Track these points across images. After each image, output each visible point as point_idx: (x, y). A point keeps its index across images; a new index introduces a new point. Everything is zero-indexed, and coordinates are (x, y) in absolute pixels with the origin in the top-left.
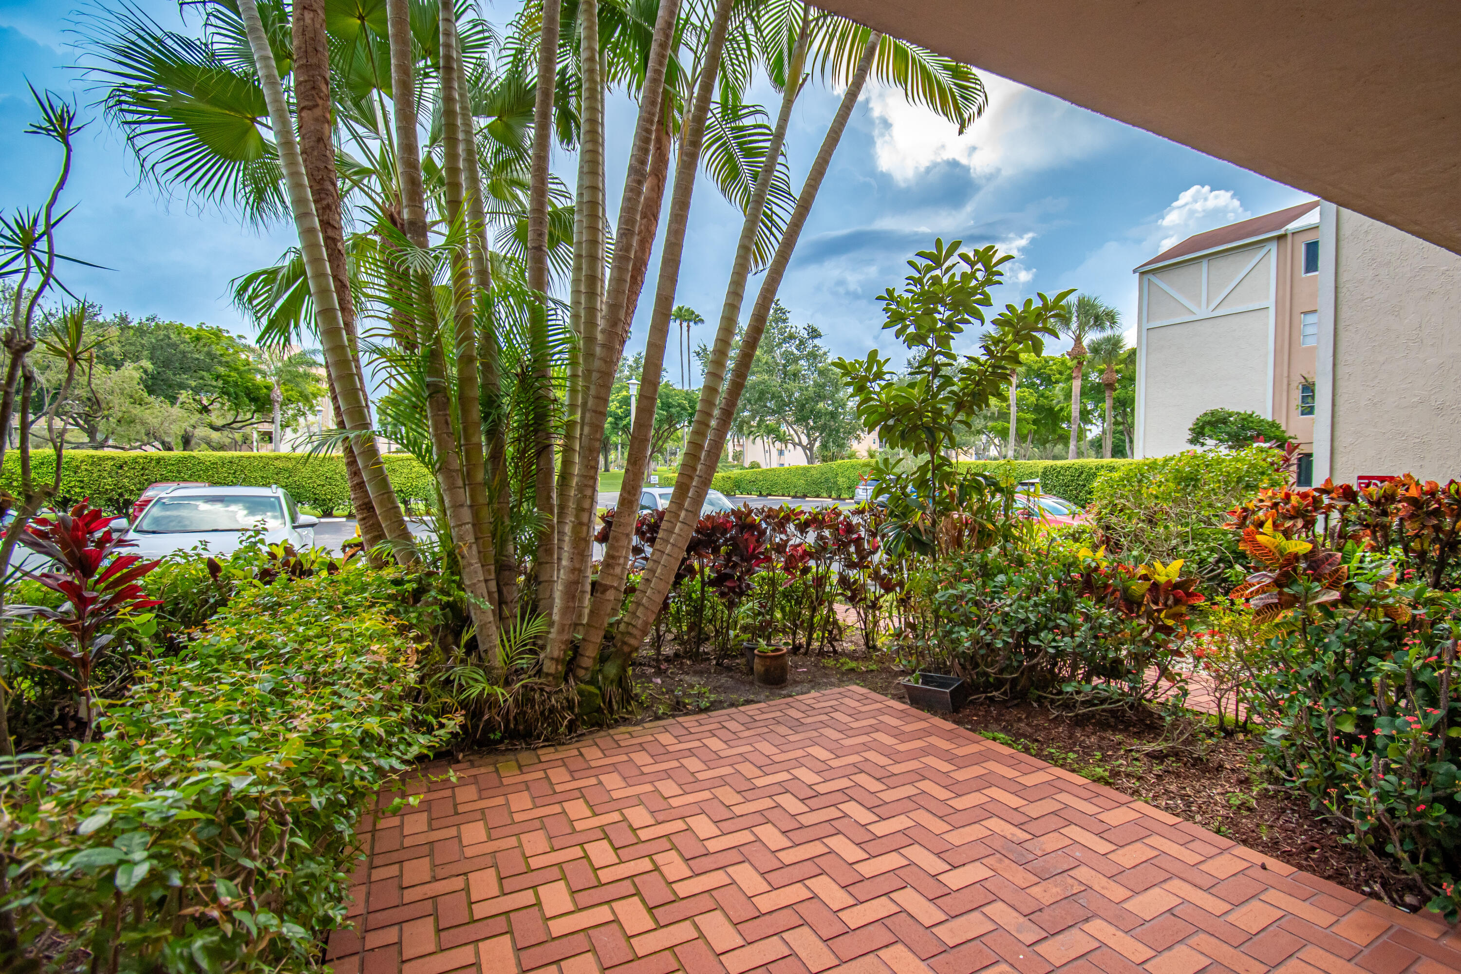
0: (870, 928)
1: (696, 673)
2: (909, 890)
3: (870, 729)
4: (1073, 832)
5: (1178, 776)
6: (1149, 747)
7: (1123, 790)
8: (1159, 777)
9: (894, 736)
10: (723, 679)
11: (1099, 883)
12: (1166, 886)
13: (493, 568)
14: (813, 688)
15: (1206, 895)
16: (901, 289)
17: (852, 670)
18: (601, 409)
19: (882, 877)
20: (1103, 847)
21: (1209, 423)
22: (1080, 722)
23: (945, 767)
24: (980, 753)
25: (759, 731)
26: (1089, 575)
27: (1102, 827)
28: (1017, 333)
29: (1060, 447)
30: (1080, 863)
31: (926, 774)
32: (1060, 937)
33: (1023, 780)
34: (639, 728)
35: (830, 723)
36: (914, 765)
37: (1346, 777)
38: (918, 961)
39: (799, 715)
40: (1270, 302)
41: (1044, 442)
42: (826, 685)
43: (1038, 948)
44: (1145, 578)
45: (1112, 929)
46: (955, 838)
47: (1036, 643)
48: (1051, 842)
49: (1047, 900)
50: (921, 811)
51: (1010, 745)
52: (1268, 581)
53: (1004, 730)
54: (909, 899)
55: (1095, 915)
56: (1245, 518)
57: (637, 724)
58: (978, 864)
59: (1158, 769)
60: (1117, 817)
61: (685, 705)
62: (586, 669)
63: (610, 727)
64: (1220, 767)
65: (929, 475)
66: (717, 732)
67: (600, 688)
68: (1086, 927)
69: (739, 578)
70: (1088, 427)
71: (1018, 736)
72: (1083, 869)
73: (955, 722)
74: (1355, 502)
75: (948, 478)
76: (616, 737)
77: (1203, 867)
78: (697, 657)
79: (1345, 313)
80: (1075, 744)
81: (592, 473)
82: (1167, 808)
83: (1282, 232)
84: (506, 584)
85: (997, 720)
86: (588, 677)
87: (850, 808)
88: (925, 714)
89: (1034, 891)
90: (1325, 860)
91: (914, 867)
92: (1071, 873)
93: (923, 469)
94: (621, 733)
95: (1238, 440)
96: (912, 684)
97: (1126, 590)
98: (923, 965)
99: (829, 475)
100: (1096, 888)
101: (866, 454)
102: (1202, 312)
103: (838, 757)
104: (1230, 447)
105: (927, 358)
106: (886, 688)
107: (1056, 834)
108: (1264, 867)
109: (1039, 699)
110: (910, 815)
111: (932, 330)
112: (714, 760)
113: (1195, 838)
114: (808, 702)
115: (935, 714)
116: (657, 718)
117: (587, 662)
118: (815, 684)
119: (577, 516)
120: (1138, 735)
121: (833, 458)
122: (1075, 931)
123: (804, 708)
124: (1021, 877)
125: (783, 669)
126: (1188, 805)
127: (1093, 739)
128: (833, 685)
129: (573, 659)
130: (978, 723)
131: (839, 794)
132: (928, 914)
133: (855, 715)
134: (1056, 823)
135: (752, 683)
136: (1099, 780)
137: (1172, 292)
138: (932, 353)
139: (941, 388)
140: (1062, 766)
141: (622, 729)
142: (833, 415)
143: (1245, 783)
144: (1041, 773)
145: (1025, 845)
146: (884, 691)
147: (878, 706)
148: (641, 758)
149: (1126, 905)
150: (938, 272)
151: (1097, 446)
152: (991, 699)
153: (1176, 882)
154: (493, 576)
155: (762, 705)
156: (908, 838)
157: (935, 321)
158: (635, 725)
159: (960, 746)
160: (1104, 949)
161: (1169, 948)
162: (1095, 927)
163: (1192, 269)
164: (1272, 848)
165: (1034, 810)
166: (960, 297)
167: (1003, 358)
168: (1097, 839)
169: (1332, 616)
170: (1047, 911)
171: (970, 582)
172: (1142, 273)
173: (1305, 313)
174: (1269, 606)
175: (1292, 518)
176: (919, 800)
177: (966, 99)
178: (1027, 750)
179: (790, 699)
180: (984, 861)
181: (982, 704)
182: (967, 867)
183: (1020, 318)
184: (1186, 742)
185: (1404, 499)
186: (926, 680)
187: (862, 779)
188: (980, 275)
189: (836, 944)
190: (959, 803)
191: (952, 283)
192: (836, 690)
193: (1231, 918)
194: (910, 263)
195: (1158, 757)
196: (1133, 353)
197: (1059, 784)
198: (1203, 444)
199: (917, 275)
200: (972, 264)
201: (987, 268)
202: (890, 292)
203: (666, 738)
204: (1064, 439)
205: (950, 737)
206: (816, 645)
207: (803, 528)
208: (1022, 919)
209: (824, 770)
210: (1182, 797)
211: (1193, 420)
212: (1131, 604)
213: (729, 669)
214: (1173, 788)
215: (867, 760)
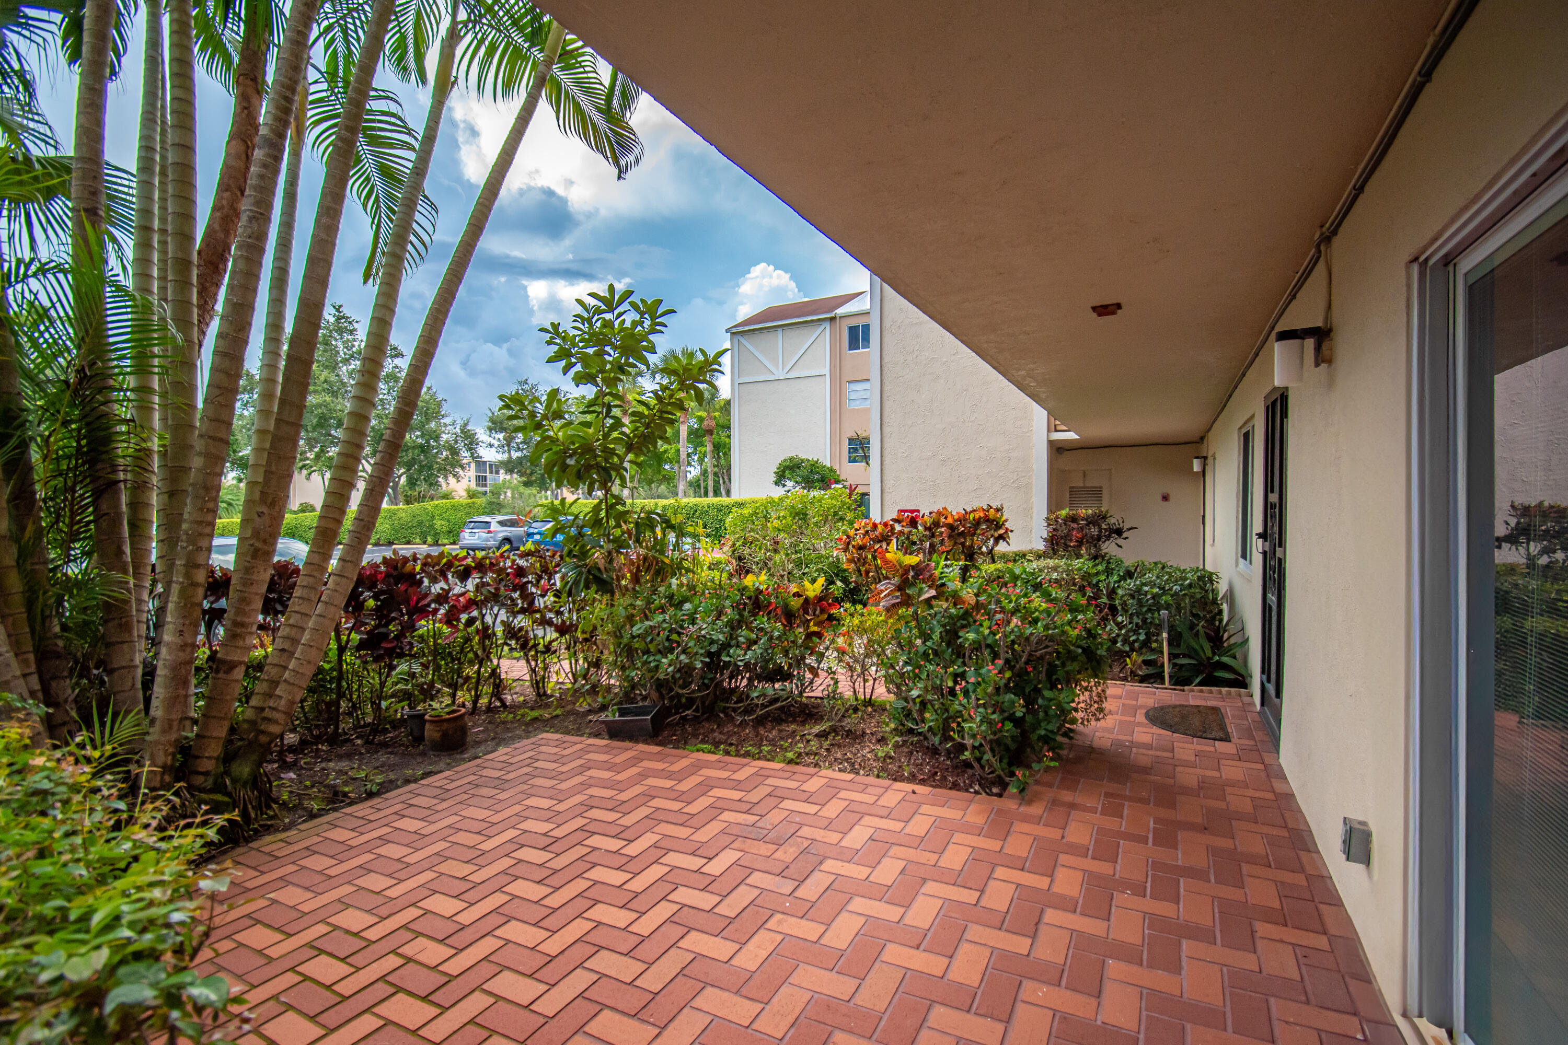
0: (663, 929)
1: (340, 757)
2: (680, 888)
3: (581, 769)
4: (787, 804)
5: (839, 746)
6: (817, 729)
7: (808, 765)
8: (828, 750)
9: (609, 769)
10: (383, 758)
11: (819, 834)
12: (862, 822)
13: (31, 657)
14: (498, 745)
15: (887, 821)
16: (567, 326)
17: (536, 719)
18: (221, 435)
19: (653, 887)
20: (813, 809)
21: (787, 467)
22: (760, 722)
23: (668, 784)
24: (692, 765)
25: (458, 799)
26: (757, 598)
27: (806, 796)
28: (682, 383)
29: (663, 487)
30: (802, 825)
31: (653, 793)
32: (808, 881)
33: (735, 776)
34: (293, 832)
35: (535, 773)
36: (638, 789)
37: (959, 714)
38: (713, 938)
39: (498, 774)
40: (826, 370)
41: (650, 483)
42: (513, 739)
43: (796, 894)
44: (797, 595)
45: (840, 863)
46: (701, 836)
47: (727, 659)
48: (776, 816)
49: (788, 858)
50: (663, 824)
51: (714, 753)
52: (892, 588)
53: (703, 741)
54: (683, 895)
55: (825, 858)
56: (849, 543)
57: (287, 828)
58: (727, 850)
59: (826, 744)
60: (813, 784)
61: (345, 795)
62: (206, 774)
63: (248, 840)
64: (864, 734)
65: (603, 514)
66: (405, 812)
67: (229, 795)
68: (822, 868)
69: (397, 637)
70: (689, 469)
71: (716, 744)
72: (805, 829)
73: (657, 744)
74: (916, 528)
75: (622, 517)
76: (267, 849)
77: (879, 803)
78: (335, 740)
79: (887, 387)
80: (762, 740)
81: (209, 518)
82: (840, 770)
83: (832, 315)
84: (55, 677)
85: (695, 736)
86: (209, 783)
87: (595, 841)
88: (628, 744)
89: (777, 855)
90: (944, 778)
91: (676, 870)
92: (798, 834)
93: (596, 509)
94: (268, 842)
95: (808, 482)
96: (611, 718)
97: (786, 605)
98: (718, 939)
99: (424, 518)
100: (818, 838)
101: (464, 494)
102: (780, 374)
103: (561, 801)
104: (804, 488)
105: (597, 398)
106: (579, 729)
107: (776, 810)
108: (914, 792)
109: (724, 711)
110: (655, 830)
111: (602, 371)
112: (417, 840)
113: (867, 785)
114: (502, 759)
115: (637, 741)
116: (312, 816)
117: (207, 765)
118: (499, 742)
119: (187, 575)
120: (803, 723)
121: (420, 498)
122: (816, 873)
123: (500, 765)
124: (765, 849)
125: (464, 731)
126: (853, 765)
127: (774, 732)
128: (520, 737)
129: (183, 764)
130: (678, 741)
131: (579, 832)
132: (705, 901)
133: (559, 759)
134: (773, 801)
135: (423, 754)
136: (790, 762)
137: (757, 353)
138: (601, 394)
139: (613, 428)
140: (759, 759)
141: (268, 838)
142: (424, 449)
143: (882, 741)
144: (747, 768)
145: (758, 824)
146: (578, 732)
147: (579, 747)
148: (317, 863)
149: (842, 844)
150: (608, 316)
151: (697, 487)
152: (684, 719)
153: (867, 818)
154: (33, 668)
155: (447, 773)
156: (661, 849)
157: (605, 362)
158: (284, 830)
159: (672, 764)
160: (840, 878)
161: (879, 862)
162: (829, 865)
163: (770, 336)
164: (912, 779)
165: (754, 797)
166: (630, 342)
167: (670, 404)
168: (806, 804)
169: (931, 607)
170: (792, 866)
171: (663, 612)
172: (733, 334)
173: (850, 382)
174: (894, 605)
175: (880, 541)
176: (656, 815)
177: (623, 147)
178: (727, 753)
179: (478, 761)
180: (732, 846)
181: (677, 724)
182: (720, 856)
183: (686, 370)
184: (840, 721)
185: (945, 525)
186: (623, 713)
187: (595, 813)
188: (647, 323)
189: (637, 953)
190: (692, 809)
191: (622, 330)
192: (525, 742)
193: (907, 830)
194: (579, 301)
195: (822, 735)
196: (728, 403)
197: (763, 772)
198: (784, 486)
199: (586, 315)
200: (642, 314)
201: (653, 318)
202: (556, 326)
203: (339, 834)
204: (668, 479)
205: (661, 758)
206: (484, 701)
207: (464, 575)
208: (777, 878)
209: (551, 816)
210: (847, 760)
211: (777, 465)
212: (789, 617)
213: (384, 745)
214: (839, 755)
215: (591, 796)
